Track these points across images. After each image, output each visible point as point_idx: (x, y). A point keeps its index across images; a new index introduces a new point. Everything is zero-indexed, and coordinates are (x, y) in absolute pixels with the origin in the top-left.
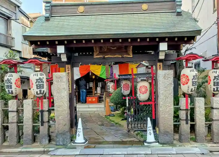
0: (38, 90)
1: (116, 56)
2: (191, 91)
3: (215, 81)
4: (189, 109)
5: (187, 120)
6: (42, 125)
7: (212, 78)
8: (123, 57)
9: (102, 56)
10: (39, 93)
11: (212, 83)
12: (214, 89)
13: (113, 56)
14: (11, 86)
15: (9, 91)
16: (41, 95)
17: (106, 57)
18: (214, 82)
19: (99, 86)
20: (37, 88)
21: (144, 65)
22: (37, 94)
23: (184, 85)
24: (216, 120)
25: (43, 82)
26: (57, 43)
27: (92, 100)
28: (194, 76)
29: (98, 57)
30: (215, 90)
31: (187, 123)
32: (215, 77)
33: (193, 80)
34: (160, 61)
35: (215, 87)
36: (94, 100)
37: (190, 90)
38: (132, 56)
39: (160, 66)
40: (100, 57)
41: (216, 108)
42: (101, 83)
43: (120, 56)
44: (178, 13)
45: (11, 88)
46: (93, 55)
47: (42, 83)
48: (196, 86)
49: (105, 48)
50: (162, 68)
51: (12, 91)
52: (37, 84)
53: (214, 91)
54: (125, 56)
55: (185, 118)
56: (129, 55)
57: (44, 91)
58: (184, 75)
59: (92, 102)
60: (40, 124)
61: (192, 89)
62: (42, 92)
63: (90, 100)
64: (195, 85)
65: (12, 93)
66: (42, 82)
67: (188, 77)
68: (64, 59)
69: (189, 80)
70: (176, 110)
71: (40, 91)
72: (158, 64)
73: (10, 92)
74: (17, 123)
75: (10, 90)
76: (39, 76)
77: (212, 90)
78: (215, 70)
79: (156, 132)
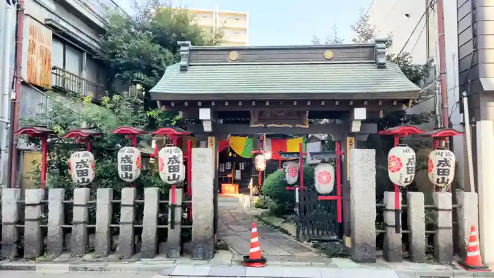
0: (171, 175)
1: (283, 126)
2: (406, 182)
3: (440, 167)
4: (400, 209)
5: (397, 226)
6: (172, 228)
7: (435, 163)
8: (294, 128)
9: (263, 125)
10: (171, 178)
11: (435, 170)
12: (438, 179)
13: (279, 126)
14: (131, 167)
15: (126, 174)
16: (174, 182)
17: (269, 126)
18: (439, 170)
19: (240, 168)
20: (170, 172)
21: (318, 140)
22: (169, 180)
23: (393, 172)
24: (442, 228)
25: (179, 163)
26: (200, 104)
28: (409, 159)
29: (257, 126)
30: (440, 181)
31: (397, 231)
32: (440, 162)
33: (407, 164)
34: (353, 134)
35: (440, 177)
37: (403, 180)
38: (307, 127)
39: (351, 142)
40: (260, 126)
41: (442, 210)
42: (243, 163)
43: (291, 126)
44: (380, 64)
45: (131, 170)
46: (248, 123)
47: (177, 164)
48: (413, 175)
50: (354, 145)
51: (131, 175)
52: (170, 165)
53: (438, 182)
54: (297, 126)
55: (394, 224)
56: (304, 124)
57: (178, 176)
58: (394, 157)
60: (169, 226)
61: (406, 179)
62: (176, 177)
64: (412, 173)
65: (131, 178)
66: (177, 162)
67: (399, 159)
68: (208, 127)
69: (401, 165)
70: (381, 211)
71: (174, 175)
72: (348, 139)
73: (129, 176)
74: (134, 223)
75: (129, 172)
76: (173, 154)
77: (436, 181)
78: (440, 151)
79: (343, 243)
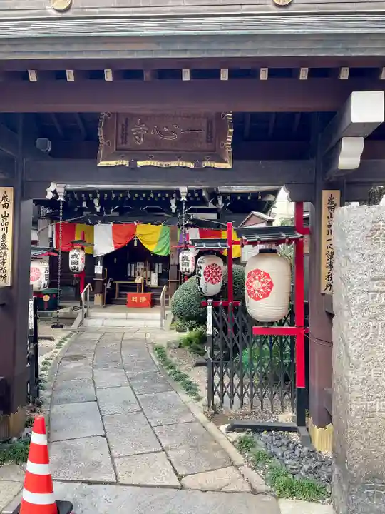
1: (173, 164)
9: (126, 163)
13: (164, 164)
17: (140, 164)
19: (156, 271)
21: (262, 219)
27: (139, 300)
29: (113, 163)
36: (143, 299)
38: (229, 166)
39: (331, 200)
40: (119, 162)
42: (160, 265)
43: (191, 165)
46: (94, 156)
49: (139, 136)
54: (206, 164)
56: (222, 160)
59: (138, 305)
63: (134, 299)
72: (326, 194)
79: (308, 440)
